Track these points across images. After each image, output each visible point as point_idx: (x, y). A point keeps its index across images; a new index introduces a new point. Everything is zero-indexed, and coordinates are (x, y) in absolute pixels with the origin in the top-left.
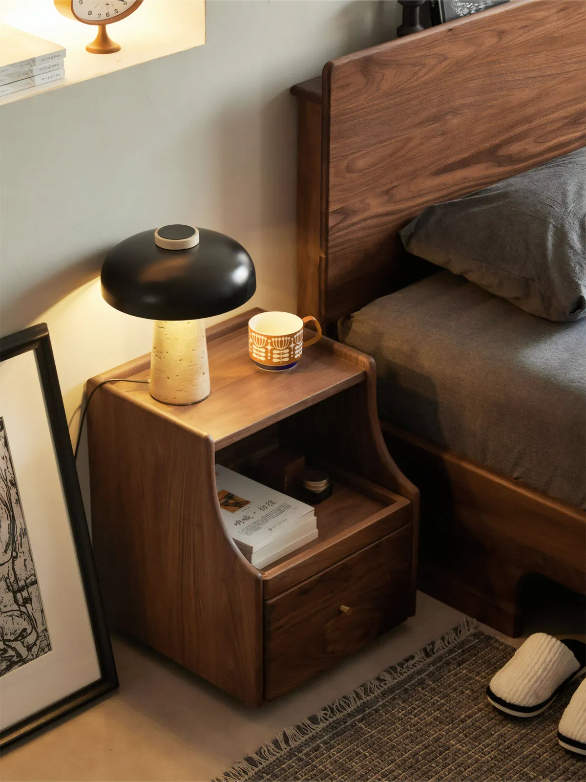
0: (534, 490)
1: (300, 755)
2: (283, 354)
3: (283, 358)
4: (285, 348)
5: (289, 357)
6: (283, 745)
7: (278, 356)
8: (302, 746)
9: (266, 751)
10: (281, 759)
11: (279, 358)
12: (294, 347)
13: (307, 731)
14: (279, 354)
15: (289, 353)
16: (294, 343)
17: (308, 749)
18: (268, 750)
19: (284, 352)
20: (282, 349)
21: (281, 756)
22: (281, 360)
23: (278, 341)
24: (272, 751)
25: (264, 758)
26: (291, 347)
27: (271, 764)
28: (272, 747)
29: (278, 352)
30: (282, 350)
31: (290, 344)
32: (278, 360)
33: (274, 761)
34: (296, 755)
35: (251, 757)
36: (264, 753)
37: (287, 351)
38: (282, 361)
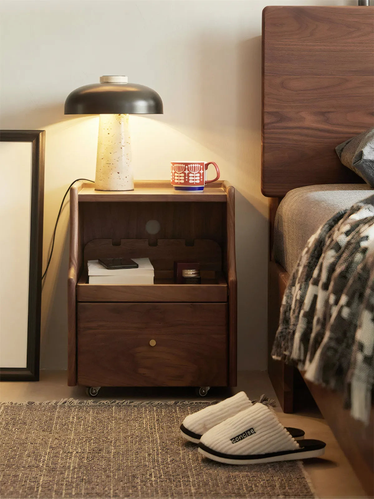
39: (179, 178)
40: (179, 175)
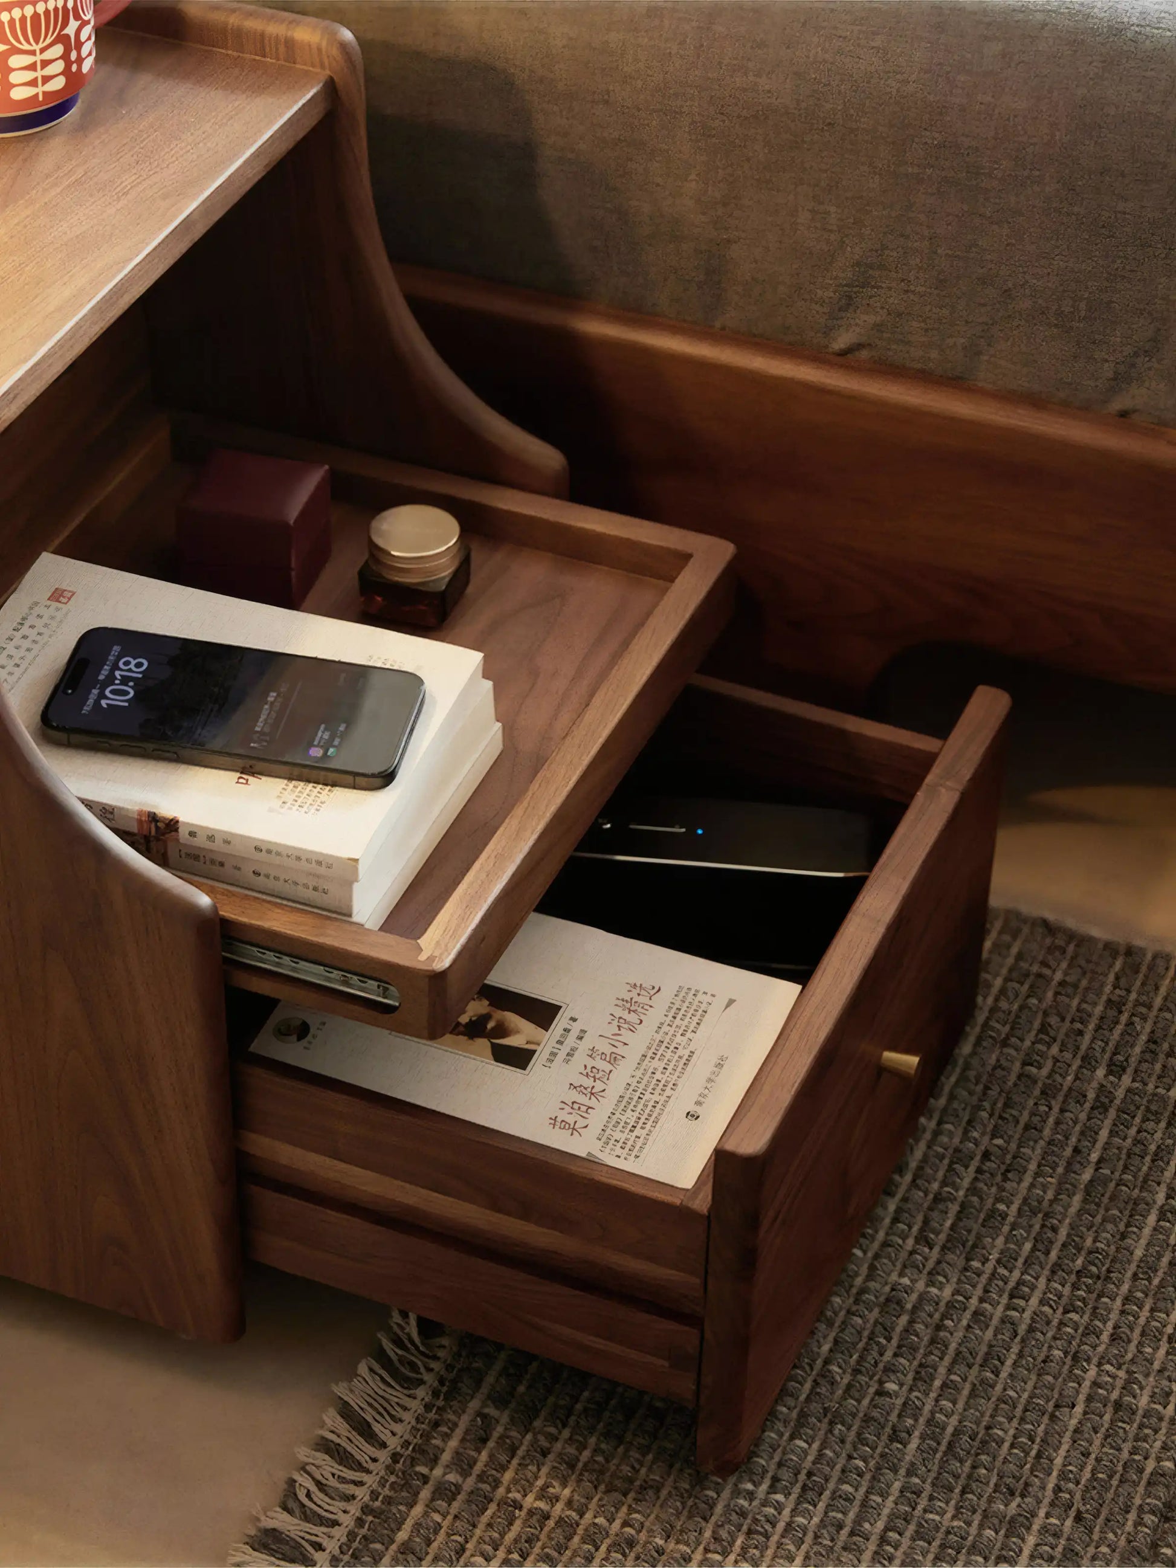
0: (925, 377)
1: (438, 1472)
2: (45, 63)
3: (46, 79)
4: (48, 41)
5: (66, 72)
6: (361, 1450)
7: (29, 76)
8: (426, 1437)
9: (313, 1488)
10: (377, 1504)
11: (33, 83)
12: (78, 32)
13: (413, 1367)
14: (32, 67)
15: (65, 57)
16: (77, 17)
17: (453, 1443)
18: (318, 1484)
19: (48, 56)
20: (41, 45)
21: (374, 1495)
22: (40, 90)
23: (23, 19)
24: (333, 1482)
25: (322, 1521)
26: (68, 36)
27: (351, 1535)
28: (327, 1467)
29: (28, 60)
30: (42, 51)
31: (65, 23)
32: (29, 92)
33: (360, 1522)
34: (425, 1479)
35: (274, 1530)
36: (311, 1499)
37: (58, 50)
38: (44, 93)
39: (39, 74)
40: (38, 58)
